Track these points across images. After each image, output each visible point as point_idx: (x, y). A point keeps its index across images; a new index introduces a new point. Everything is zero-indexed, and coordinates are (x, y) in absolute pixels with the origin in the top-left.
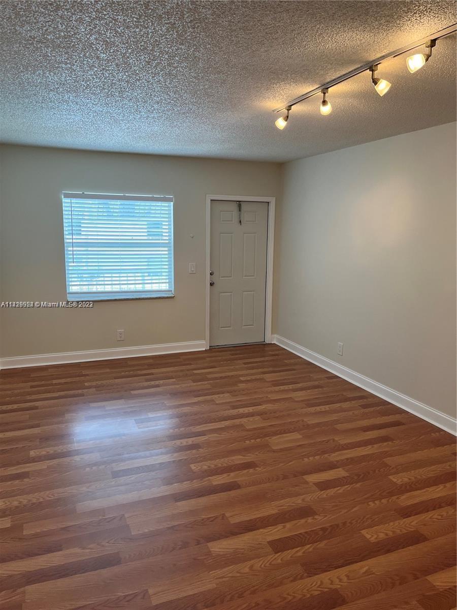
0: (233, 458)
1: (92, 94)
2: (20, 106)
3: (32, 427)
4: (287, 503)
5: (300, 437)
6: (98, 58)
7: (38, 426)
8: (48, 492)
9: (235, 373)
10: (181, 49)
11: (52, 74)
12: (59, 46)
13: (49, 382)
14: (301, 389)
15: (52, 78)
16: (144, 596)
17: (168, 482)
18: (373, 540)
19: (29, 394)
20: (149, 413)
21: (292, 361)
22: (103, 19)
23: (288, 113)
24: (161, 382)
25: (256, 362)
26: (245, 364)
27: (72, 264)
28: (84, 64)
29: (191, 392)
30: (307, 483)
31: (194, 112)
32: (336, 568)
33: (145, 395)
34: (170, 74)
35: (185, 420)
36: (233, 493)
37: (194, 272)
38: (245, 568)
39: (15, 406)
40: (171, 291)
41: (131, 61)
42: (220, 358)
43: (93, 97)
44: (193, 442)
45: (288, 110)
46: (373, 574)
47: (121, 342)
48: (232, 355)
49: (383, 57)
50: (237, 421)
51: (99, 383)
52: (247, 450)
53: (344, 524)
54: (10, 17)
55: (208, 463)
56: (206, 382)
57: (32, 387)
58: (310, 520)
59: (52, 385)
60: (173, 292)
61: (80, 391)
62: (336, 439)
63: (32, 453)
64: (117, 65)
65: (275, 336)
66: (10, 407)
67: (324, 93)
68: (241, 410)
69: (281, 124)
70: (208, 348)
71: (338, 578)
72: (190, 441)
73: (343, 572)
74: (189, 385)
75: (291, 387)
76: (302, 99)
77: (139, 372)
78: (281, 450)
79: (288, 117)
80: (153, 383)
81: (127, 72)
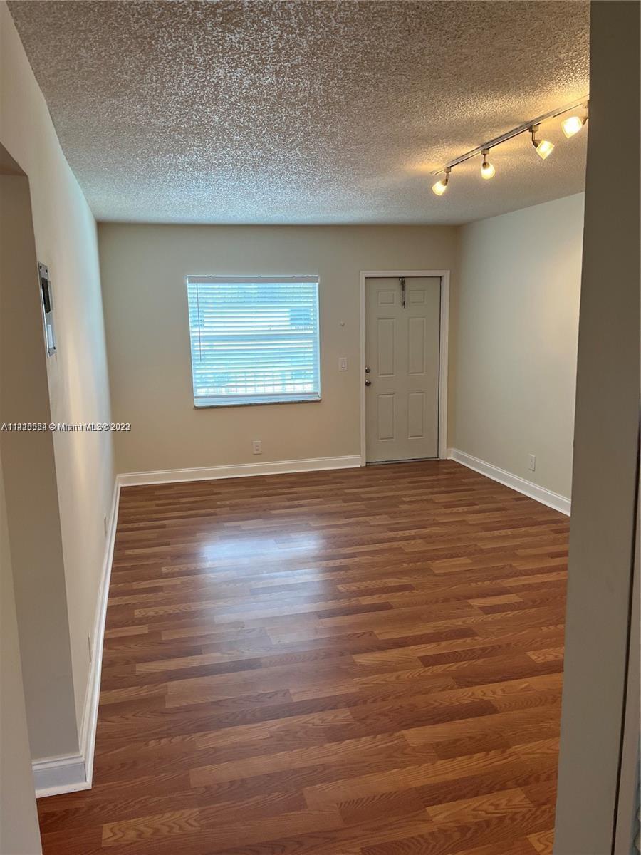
0: (387, 580)
1: (223, 170)
2: (145, 186)
3: (162, 545)
4: (444, 625)
5: (470, 561)
6: (231, 140)
7: (168, 544)
8: (184, 605)
9: (397, 493)
10: (317, 127)
11: (183, 156)
12: (192, 133)
13: (176, 501)
14: (479, 512)
15: (182, 159)
16: (285, 694)
17: (312, 599)
18: (539, 661)
19: (157, 512)
20: (291, 534)
21: (472, 480)
22: (237, 109)
23: (447, 175)
24: (306, 501)
25: (425, 481)
26: (410, 483)
27: (199, 362)
28: (216, 146)
29: (340, 513)
30: (470, 606)
31: (337, 180)
32: (491, 683)
33: (289, 515)
34: (307, 148)
35: (332, 541)
36: (384, 613)
37: (345, 369)
38: (391, 677)
39: (142, 525)
40: (317, 393)
41: (265, 140)
42: (378, 476)
43: (224, 173)
44: (341, 563)
45: (447, 172)
46: (534, 690)
47: (258, 456)
48: (395, 473)
49: (542, 117)
50: (395, 545)
51: (233, 502)
52: (404, 573)
53: (508, 645)
54: (147, 113)
55: (358, 584)
56: (359, 503)
57: (158, 505)
58: (469, 640)
59: (179, 503)
60: (319, 394)
61: (212, 511)
62: (513, 565)
63: (164, 569)
64: (251, 144)
65: (452, 450)
66: (136, 525)
67: (485, 155)
68: (401, 533)
69: (439, 189)
70: (365, 465)
71: (492, 691)
72: (338, 563)
73: (498, 687)
74: (338, 505)
75: (465, 509)
76: (462, 160)
77: (280, 491)
78: (445, 574)
79: (447, 180)
80: (296, 502)
81: (262, 149)
